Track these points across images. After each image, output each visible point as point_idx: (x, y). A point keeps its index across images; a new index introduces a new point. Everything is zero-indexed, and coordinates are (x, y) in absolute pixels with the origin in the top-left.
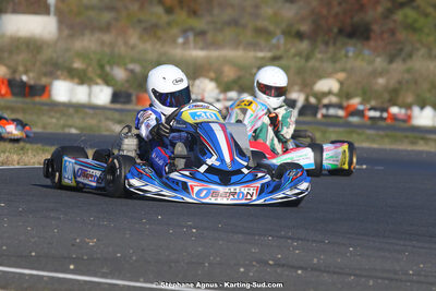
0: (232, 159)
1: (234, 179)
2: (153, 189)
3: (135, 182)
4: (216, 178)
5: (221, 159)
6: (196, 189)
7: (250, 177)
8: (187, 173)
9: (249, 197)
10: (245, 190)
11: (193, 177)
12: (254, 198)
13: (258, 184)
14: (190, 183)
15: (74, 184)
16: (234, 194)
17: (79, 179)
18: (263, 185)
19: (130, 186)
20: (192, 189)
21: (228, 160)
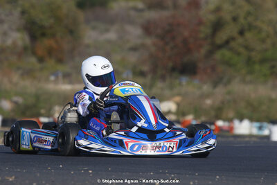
0: (157, 122)
1: (159, 136)
2: (96, 146)
3: (83, 142)
4: (145, 136)
5: (148, 121)
6: (130, 145)
7: (171, 135)
8: (123, 133)
9: (171, 149)
10: (168, 145)
11: (127, 135)
12: (175, 150)
13: (177, 140)
14: (125, 140)
15: (31, 149)
16: (159, 147)
17: (34, 144)
18: (180, 140)
19: (79, 145)
20: (127, 145)
21: (153, 122)
